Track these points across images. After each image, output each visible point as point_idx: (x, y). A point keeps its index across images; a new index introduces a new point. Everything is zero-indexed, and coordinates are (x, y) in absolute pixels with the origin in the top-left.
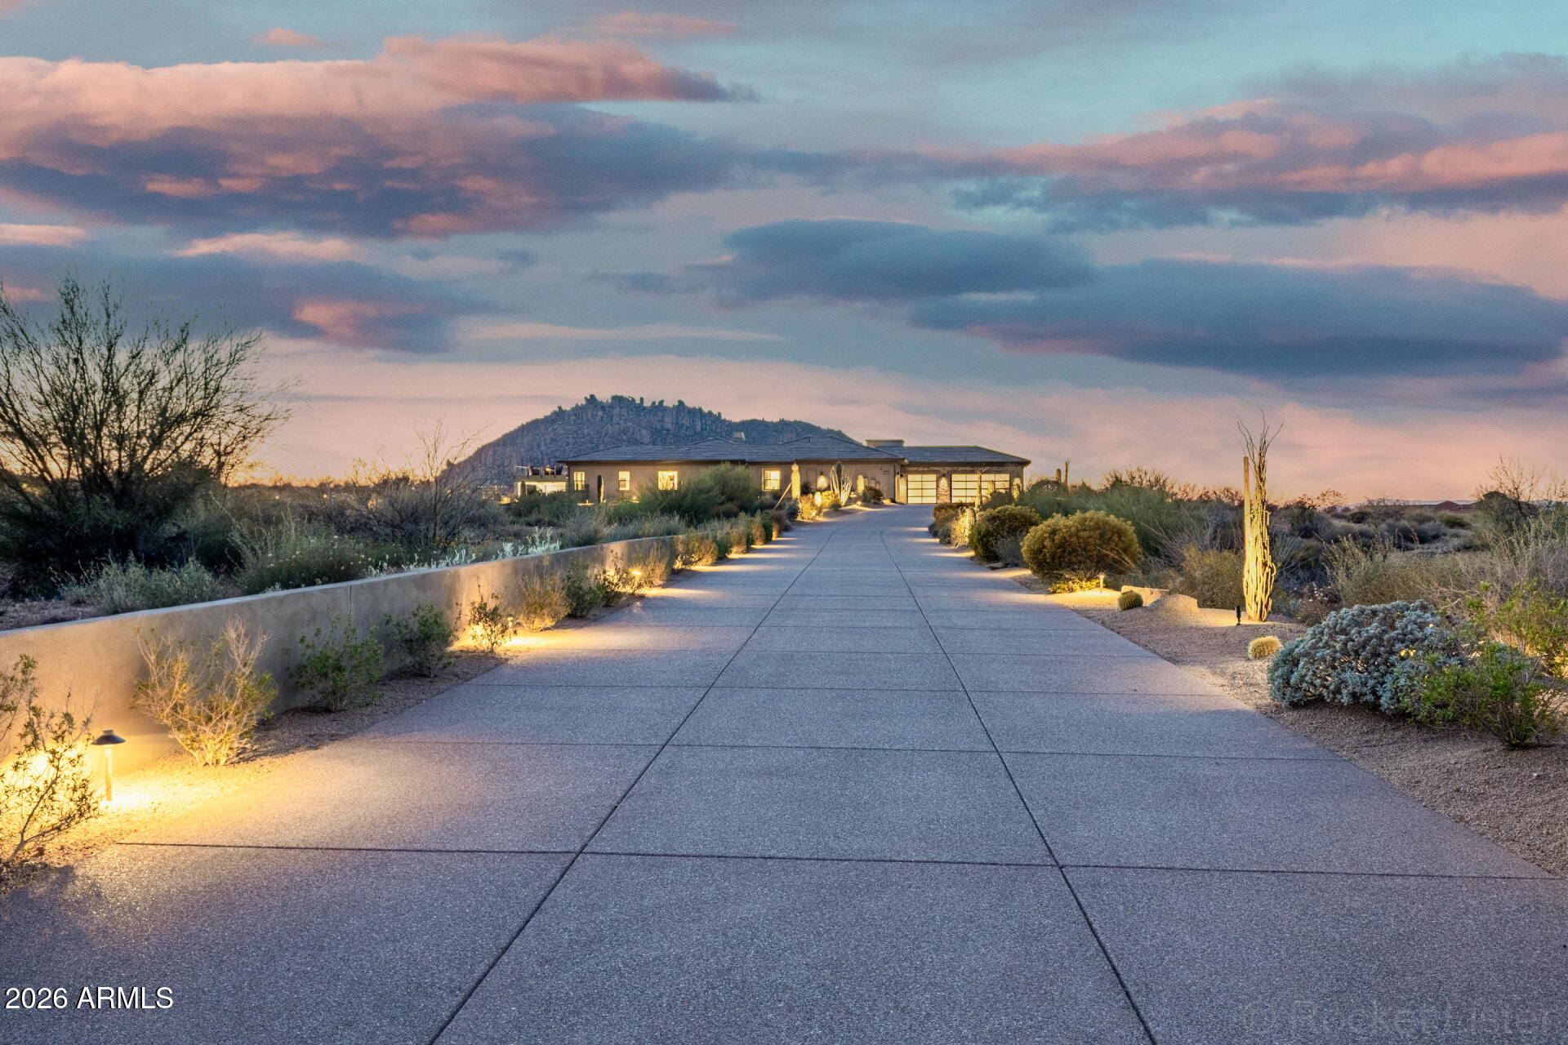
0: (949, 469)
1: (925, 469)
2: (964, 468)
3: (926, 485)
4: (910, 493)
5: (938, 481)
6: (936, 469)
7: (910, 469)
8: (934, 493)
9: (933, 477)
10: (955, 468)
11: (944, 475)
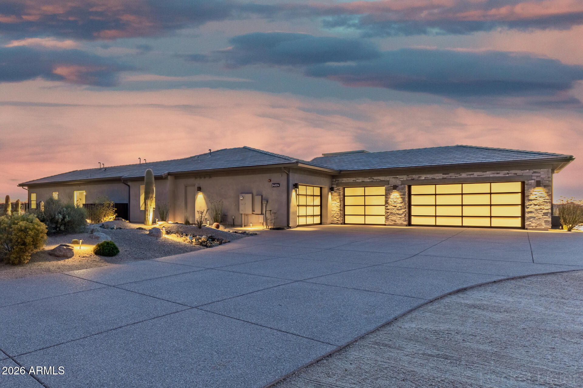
0: (404, 178)
1: (367, 180)
2: (430, 176)
3: (369, 200)
4: (348, 210)
5: (387, 195)
6: (382, 178)
7: (345, 180)
8: (382, 210)
9: (381, 190)
10: (415, 177)
11: (395, 187)
